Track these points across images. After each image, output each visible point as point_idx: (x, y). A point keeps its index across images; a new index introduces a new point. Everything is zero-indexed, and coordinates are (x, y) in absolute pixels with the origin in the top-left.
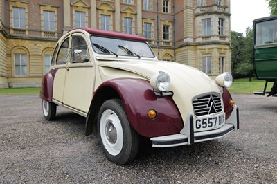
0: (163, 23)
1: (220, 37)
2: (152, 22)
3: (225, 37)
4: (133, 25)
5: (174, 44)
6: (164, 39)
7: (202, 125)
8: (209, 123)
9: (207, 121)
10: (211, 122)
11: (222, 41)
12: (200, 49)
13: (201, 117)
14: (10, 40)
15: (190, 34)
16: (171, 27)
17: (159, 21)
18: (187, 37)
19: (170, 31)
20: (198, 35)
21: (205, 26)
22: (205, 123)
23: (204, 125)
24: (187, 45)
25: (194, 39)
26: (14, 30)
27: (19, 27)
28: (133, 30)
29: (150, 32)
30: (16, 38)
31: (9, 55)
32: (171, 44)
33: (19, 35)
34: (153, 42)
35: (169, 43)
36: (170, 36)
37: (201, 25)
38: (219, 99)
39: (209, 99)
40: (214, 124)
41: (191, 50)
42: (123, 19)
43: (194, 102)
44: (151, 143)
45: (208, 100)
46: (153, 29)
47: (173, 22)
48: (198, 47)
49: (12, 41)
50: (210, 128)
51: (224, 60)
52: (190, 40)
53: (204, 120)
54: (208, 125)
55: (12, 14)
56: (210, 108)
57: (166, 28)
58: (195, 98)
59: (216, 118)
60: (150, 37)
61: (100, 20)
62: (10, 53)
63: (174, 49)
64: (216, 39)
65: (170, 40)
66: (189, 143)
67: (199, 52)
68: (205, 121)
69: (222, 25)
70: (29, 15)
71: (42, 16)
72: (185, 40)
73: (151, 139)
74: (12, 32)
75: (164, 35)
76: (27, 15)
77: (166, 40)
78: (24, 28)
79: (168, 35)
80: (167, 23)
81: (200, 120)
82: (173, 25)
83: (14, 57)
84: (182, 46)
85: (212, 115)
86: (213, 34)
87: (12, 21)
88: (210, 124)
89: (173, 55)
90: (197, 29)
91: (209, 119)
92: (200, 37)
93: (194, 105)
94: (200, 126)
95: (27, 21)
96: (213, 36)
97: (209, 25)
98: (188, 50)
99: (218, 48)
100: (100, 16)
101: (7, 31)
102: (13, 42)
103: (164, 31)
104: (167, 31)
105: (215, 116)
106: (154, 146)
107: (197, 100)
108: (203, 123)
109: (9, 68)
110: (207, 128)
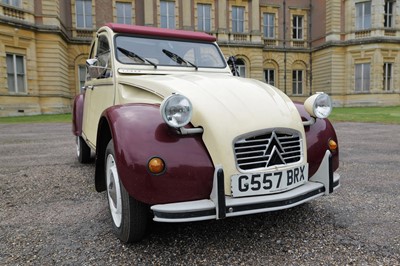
0: (293, 13)
1: (387, 31)
2: (276, 11)
3: (394, 31)
4: (246, 17)
5: (310, 44)
6: (295, 36)
7: (251, 186)
8: (265, 181)
9: (261, 179)
10: (270, 181)
11: (389, 37)
12: (352, 52)
13: (250, 172)
14: (72, 46)
15: (336, 28)
16: (305, 18)
17: (287, 10)
18: (331, 33)
19: (304, 24)
20: (349, 28)
21: (361, 14)
22: (258, 183)
23: (256, 186)
24: (330, 45)
25: (343, 36)
26: (78, 31)
27: (84, 28)
28: (246, 25)
29: (272, 28)
30: (80, 43)
31: (71, 67)
32: (306, 44)
33: (84, 38)
34: (277, 43)
35: (302, 43)
36: (304, 32)
37: (355, 12)
38: (298, 138)
39: (270, 140)
40: (275, 184)
41: (336, 53)
42: (231, 9)
43: (236, 145)
44: (153, 214)
45: (267, 142)
46: (276, 23)
47: (310, 11)
48: (349, 49)
49: (76, 47)
50: (268, 191)
51: (392, 67)
52: (335, 38)
53: (254, 176)
54: (263, 185)
55: (74, 10)
56: (270, 156)
57: (297, 20)
58: (240, 138)
59: (280, 174)
60: (272, 36)
61: (196, 12)
62: (72, 64)
63: (310, 53)
64: (380, 34)
65: (304, 38)
66: (217, 217)
67: (349, 56)
68: (256, 179)
69: (391, 12)
70: (96, 10)
71: (114, 10)
72: (328, 38)
73: (152, 208)
74: (75, 34)
75: (295, 31)
76: (94, 9)
77: (297, 39)
78: (90, 29)
79: (300, 31)
80: (299, 12)
81: (247, 178)
82: (310, 15)
83: (78, 70)
84: (322, 48)
85: (272, 169)
86: (374, 26)
87: (75, 19)
88: (268, 184)
89: (308, 62)
90: (348, 20)
91: (266, 175)
92: (351, 32)
93: (237, 151)
94: (247, 186)
95: (94, 19)
96: (375, 30)
97: (368, 11)
98: (331, 53)
99: (382, 50)
100: (196, 6)
101: (68, 34)
102: (77, 49)
103: (295, 25)
104: (300, 25)
105: (280, 170)
106: (156, 219)
107: (244, 141)
108: (253, 182)
109: (72, 85)
110: (262, 191)
